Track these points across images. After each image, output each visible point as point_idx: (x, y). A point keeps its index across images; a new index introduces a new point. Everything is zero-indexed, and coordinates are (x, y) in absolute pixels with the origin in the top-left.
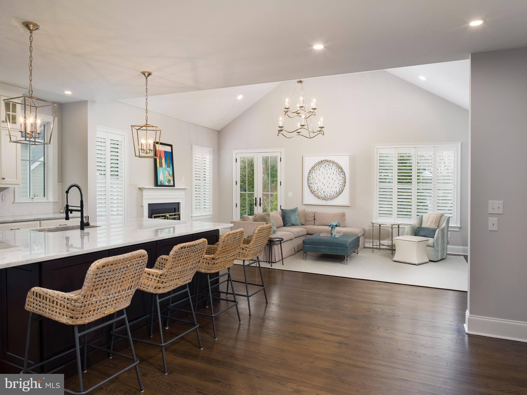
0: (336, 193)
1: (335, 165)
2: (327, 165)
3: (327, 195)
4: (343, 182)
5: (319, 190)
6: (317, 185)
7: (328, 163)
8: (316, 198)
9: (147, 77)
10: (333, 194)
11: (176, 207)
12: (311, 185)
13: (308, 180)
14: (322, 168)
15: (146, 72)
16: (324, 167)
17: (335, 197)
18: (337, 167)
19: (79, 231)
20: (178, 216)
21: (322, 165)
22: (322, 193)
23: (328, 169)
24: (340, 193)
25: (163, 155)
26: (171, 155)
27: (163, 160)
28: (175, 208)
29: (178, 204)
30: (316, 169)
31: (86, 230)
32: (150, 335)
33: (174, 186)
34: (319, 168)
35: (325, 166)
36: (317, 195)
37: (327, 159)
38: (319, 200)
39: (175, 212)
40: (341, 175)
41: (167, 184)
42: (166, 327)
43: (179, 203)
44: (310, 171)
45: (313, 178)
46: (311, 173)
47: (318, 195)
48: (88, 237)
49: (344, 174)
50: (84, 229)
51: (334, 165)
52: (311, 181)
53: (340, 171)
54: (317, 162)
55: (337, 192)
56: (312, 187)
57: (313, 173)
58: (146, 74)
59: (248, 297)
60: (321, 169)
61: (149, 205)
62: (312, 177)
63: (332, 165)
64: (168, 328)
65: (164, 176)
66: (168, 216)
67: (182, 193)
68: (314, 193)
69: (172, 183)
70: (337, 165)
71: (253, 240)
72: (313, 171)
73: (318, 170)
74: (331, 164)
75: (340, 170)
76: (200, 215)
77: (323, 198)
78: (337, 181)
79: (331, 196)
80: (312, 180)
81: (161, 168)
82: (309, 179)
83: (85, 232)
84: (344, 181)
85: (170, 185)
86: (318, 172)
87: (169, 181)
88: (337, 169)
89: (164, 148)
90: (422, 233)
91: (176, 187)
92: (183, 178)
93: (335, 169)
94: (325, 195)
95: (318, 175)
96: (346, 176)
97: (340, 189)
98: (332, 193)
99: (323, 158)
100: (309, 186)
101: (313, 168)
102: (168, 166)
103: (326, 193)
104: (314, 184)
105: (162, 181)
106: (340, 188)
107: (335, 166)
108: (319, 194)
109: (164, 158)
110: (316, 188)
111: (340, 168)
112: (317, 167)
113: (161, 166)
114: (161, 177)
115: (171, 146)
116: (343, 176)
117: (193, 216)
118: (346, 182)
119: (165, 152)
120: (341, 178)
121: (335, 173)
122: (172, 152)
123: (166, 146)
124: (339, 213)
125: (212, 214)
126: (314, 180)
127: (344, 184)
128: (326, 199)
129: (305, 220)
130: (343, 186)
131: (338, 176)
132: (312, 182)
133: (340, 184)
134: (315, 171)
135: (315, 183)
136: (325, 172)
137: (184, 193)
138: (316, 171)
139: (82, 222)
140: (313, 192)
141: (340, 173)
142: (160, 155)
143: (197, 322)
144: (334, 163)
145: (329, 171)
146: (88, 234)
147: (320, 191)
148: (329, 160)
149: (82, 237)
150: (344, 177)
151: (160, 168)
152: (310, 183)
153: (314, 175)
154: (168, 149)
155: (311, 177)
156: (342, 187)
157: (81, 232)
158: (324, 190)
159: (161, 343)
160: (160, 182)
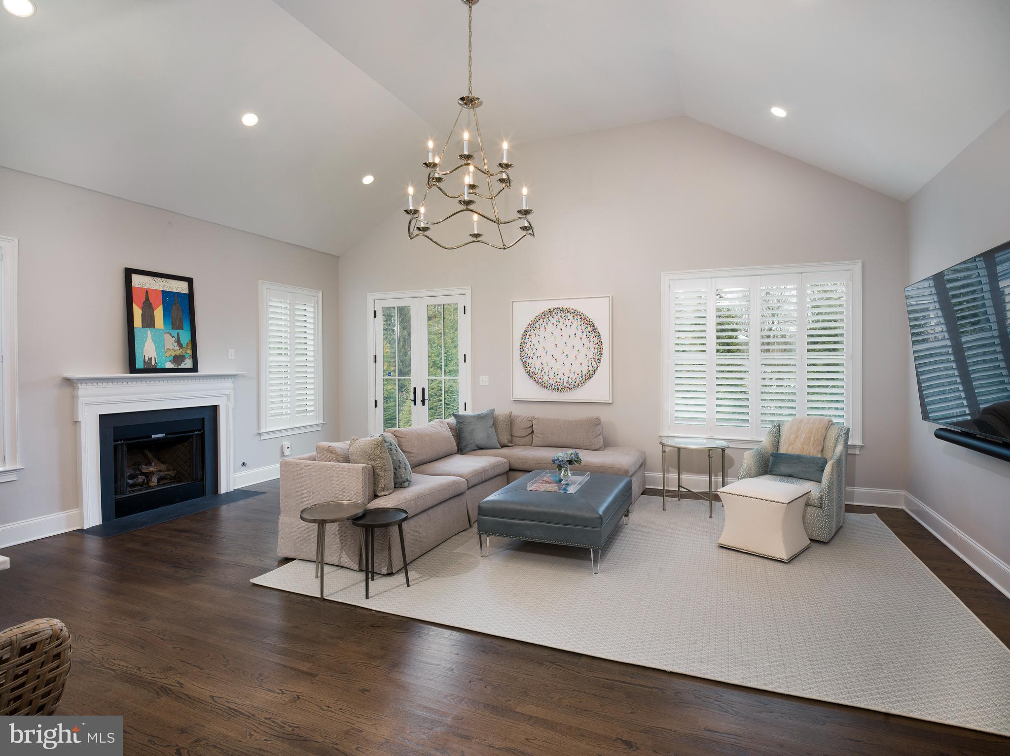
0: (580, 375)
1: (579, 317)
2: (560, 319)
3: (562, 381)
4: (595, 352)
5: (546, 370)
6: (540, 360)
7: (563, 315)
8: (537, 387)
10: (574, 379)
11: (206, 415)
12: (528, 361)
13: (522, 350)
14: (550, 324)
16: (555, 324)
17: (580, 384)
18: (583, 322)
21: (551, 318)
22: (552, 376)
23: (564, 327)
24: (589, 376)
25: (157, 300)
26: (187, 300)
27: (158, 312)
28: (203, 419)
29: (214, 409)
30: (538, 327)
33: (195, 369)
34: (543, 326)
35: (558, 321)
36: (540, 381)
37: (560, 306)
38: (545, 390)
40: (591, 339)
41: (169, 365)
43: (215, 405)
44: (526, 331)
45: (532, 346)
46: (528, 335)
47: (543, 380)
49: (599, 337)
51: (576, 317)
52: (529, 352)
53: (590, 329)
54: (539, 312)
55: (584, 374)
56: (530, 365)
57: (533, 335)
60: (550, 327)
61: (104, 417)
62: (530, 344)
63: (571, 318)
65: (158, 348)
67: (226, 384)
68: (534, 376)
69: (187, 364)
70: (584, 317)
72: (532, 331)
73: (542, 329)
74: (570, 316)
75: (589, 327)
76: (288, 427)
77: (553, 387)
78: (584, 351)
79: (570, 381)
80: (530, 349)
81: (148, 332)
82: (524, 348)
84: (599, 350)
85: (179, 367)
86: (542, 332)
87: (178, 359)
88: (583, 327)
89: (164, 283)
90: (783, 469)
91: (200, 373)
92: (232, 351)
93: (579, 328)
94: (558, 380)
95: (542, 339)
96: (603, 339)
97: (591, 368)
98: (572, 375)
99: (552, 305)
100: (524, 363)
101: (532, 325)
102: (177, 325)
103: (561, 376)
104: (535, 358)
105: (150, 359)
106: (590, 366)
107: (579, 320)
108: (546, 378)
109: (161, 308)
110: (539, 366)
111: (589, 323)
112: (539, 322)
113: (149, 322)
114: (148, 351)
115: (190, 281)
116: (596, 340)
117: (263, 430)
118: (603, 353)
119: (167, 294)
120: (592, 345)
121: (579, 334)
122: (191, 295)
123: (171, 281)
124: (586, 419)
125: (321, 422)
126: (534, 349)
127: (598, 357)
128: (560, 388)
129: (511, 435)
130: (597, 360)
131: (585, 340)
132: (529, 355)
133: (588, 357)
134: (535, 332)
135: (536, 355)
136: (557, 332)
137: (232, 385)
138: (538, 333)
140: (531, 375)
141: (588, 334)
142: (147, 298)
144: (576, 313)
145: (567, 331)
147: (547, 374)
148: (565, 308)
150: (599, 342)
151: (147, 329)
152: (526, 355)
153: (534, 339)
154: (181, 287)
155: (528, 345)
156: (594, 363)
158: (555, 370)
160: (145, 363)
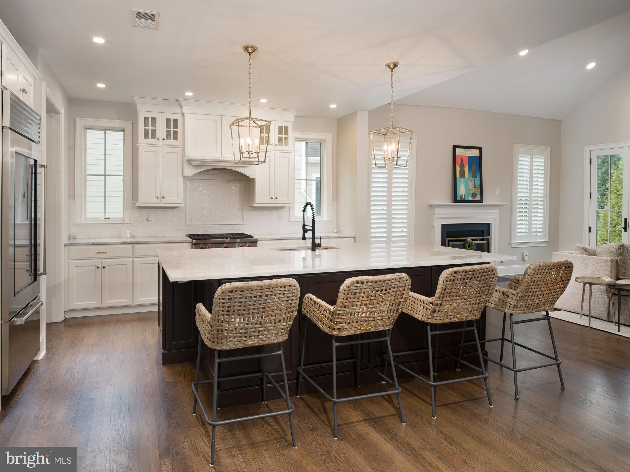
9: (393, 69)
11: (485, 229)
15: (390, 63)
19: (310, 252)
20: (487, 241)
25: (466, 162)
26: (479, 161)
27: (466, 169)
28: (483, 231)
29: (489, 225)
31: (318, 251)
32: (356, 385)
33: (481, 201)
39: (483, 236)
41: (470, 199)
42: (383, 381)
43: (490, 223)
48: (320, 260)
50: (315, 250)
58: (392, 66)
59: (515, 372)
61: (443, 225)
64: (385, 382)
65: (466, 189)
66: (470, 240)
67: (496, 211)
69: (478, 198)
71: (523, 285)
76: (527, 241)
81: (462, 180)
83: (316, 253)
85: (475, 200)
87: (474, 195)
89: (468, 152)
91: (484, 203)
92: (498, 190)
102: (474, 175)
105: (462, 195)
109: (468, 166)
113: (462, 175)
114: (462, 191)
115: (480, 149)
117: (512, 242)
119: (470, 158)
122: (480, 158)
123: (473, 150)
125: (547, 240)
137: (498, 211)
139: (313, 243)
142: (462, 161)
143: (399, 385)
146: (320, 256)
149: (313, 258)
151: (461, 178)
154: (475, 153)
157: (312, 254)
159: (333, 398)
160: (460, 197)
